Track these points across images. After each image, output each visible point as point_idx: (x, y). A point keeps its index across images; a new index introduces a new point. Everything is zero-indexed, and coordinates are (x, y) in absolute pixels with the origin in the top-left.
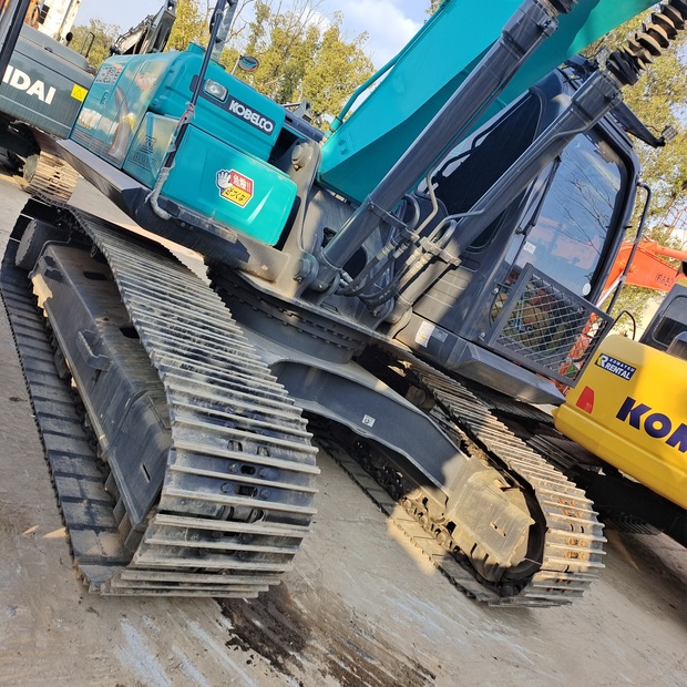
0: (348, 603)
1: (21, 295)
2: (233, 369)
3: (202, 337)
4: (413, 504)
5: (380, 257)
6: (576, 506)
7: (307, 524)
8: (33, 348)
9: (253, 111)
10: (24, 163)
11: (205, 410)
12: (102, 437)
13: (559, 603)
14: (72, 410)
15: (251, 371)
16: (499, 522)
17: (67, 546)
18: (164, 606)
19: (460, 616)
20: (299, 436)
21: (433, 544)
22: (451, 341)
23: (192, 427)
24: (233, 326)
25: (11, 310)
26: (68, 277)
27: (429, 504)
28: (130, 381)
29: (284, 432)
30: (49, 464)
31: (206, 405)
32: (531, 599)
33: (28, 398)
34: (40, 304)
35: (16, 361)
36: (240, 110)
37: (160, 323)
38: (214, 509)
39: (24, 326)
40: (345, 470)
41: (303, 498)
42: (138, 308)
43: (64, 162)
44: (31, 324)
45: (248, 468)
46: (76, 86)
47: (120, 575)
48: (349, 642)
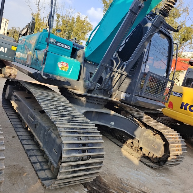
0: (118, 177)
1: (9, 107)
2: (74, 117)
3: (63, 110)
4: (129, 144)
5: (107, 77)
6: (176, 136)
7: (103, 157)
8: (15, 121)
9: (64, 44)
10: (2, 70)
11: (69, 131)
12: (40, 143)
13: (176, 164)
14: (30, 137)
15: (79, 117)
16: (155, 145)
17: (37, 177)
18: (67, 189)
19: (150, 174)
20: (96, 132)
21: (137, 154)
22: (131, 97)
23: (67, 136)
24: (70, 105)
25: (7, 112)
26: (21, 100)
27: (134, 143)
28: (45, 126)
29: (92, 132)
30: (27, 154)
31: (69, 129)
32: (169, 165)
33: (16, 136)
34: (15, 109)
35: (11, 126)
36: (60, 45)
37: (51, 108)
38: (77, 158)
39: (11, 116)
40: (108, 138)
41: (101, 150)
42: (44, 105)
43: (13, 68)
44: (13, 115)
45: (84, 145)
46: (12, 46)
47: (54, 183)
48: (121, 188)
